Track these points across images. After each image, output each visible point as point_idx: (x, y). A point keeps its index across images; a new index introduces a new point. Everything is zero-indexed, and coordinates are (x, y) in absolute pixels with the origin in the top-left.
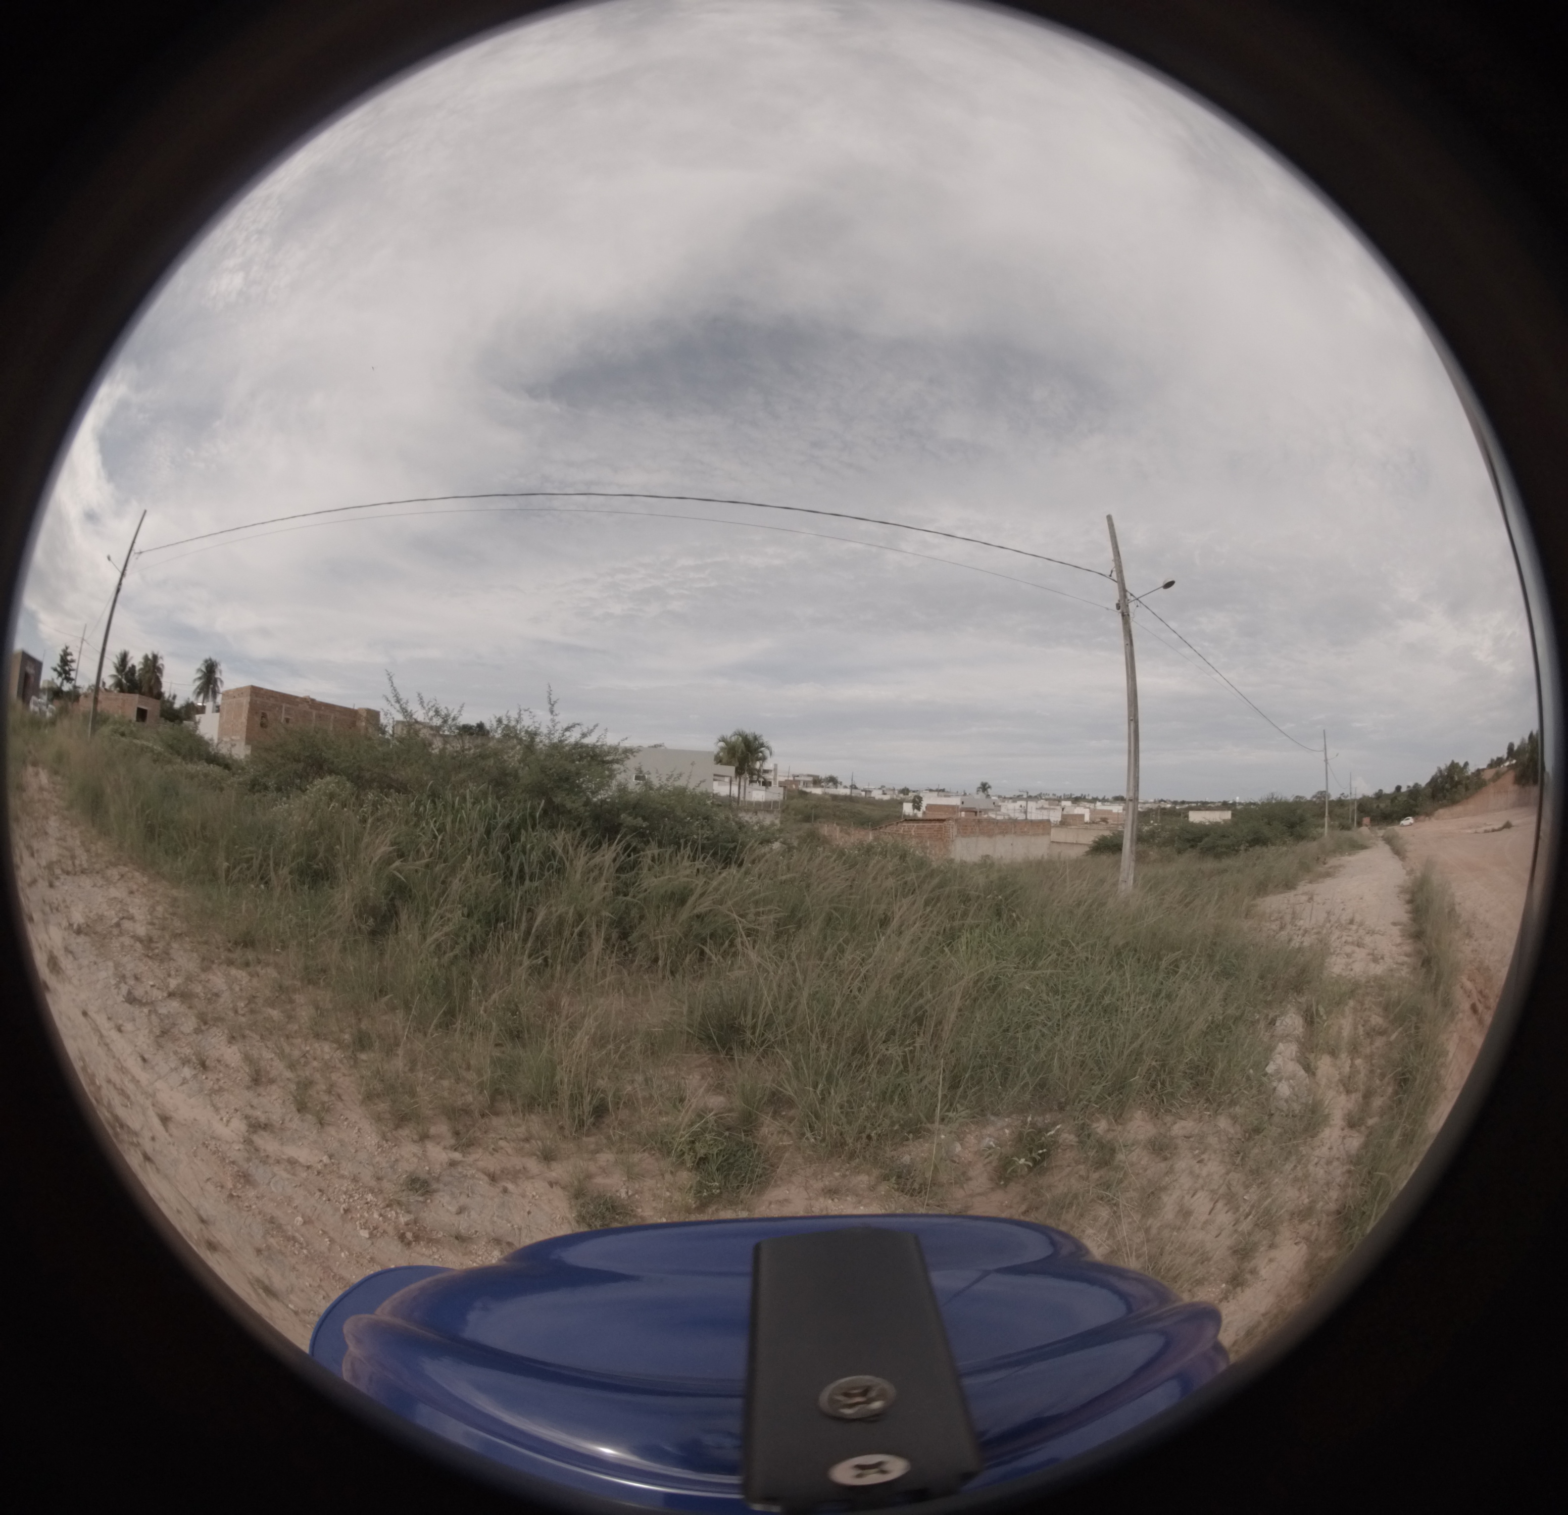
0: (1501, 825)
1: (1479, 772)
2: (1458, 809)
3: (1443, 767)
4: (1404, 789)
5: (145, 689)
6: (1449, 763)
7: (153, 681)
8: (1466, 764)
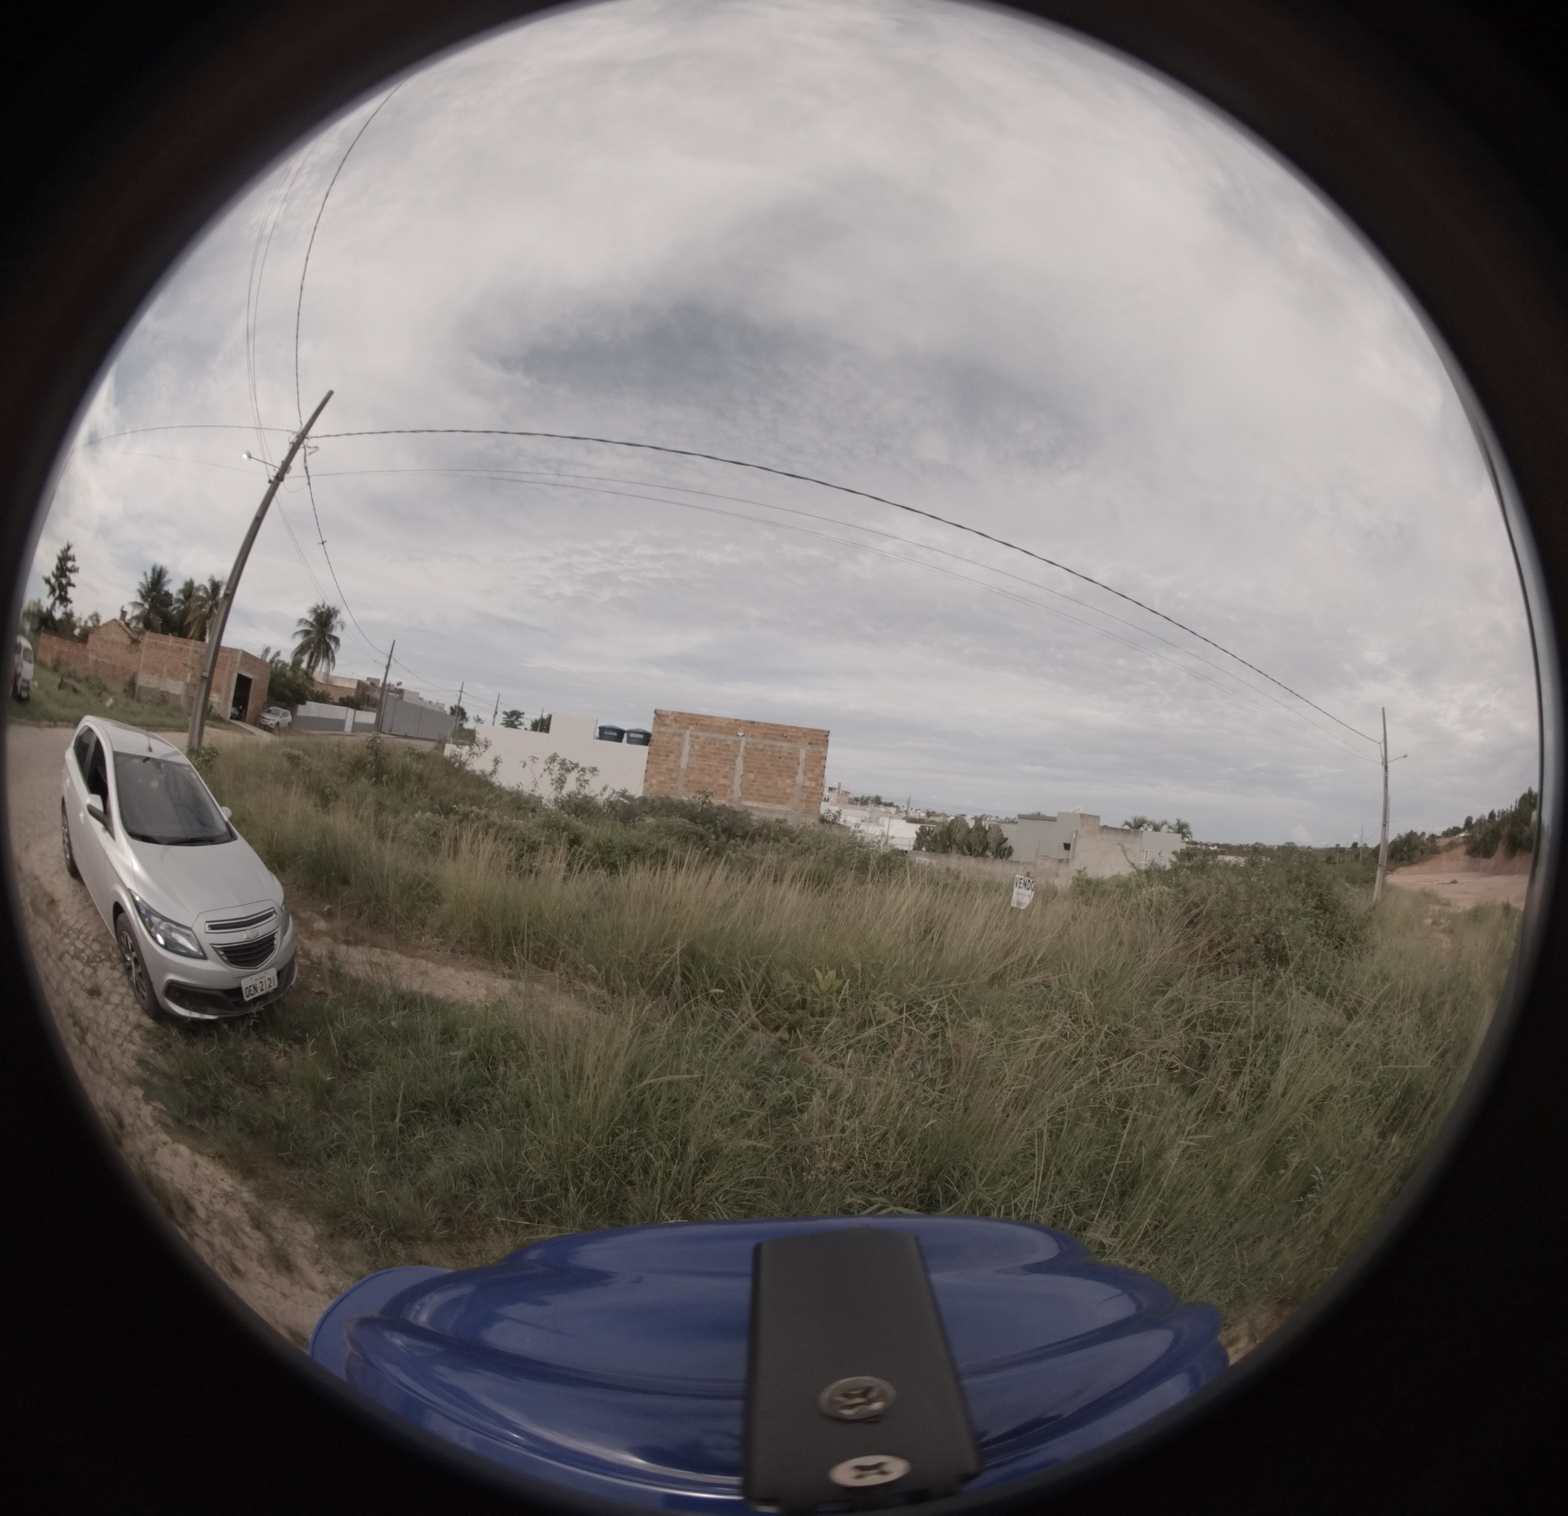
2: (1415, 868)
3: (1405, 833)
6: (1409, 831)
8: (1423, 834)
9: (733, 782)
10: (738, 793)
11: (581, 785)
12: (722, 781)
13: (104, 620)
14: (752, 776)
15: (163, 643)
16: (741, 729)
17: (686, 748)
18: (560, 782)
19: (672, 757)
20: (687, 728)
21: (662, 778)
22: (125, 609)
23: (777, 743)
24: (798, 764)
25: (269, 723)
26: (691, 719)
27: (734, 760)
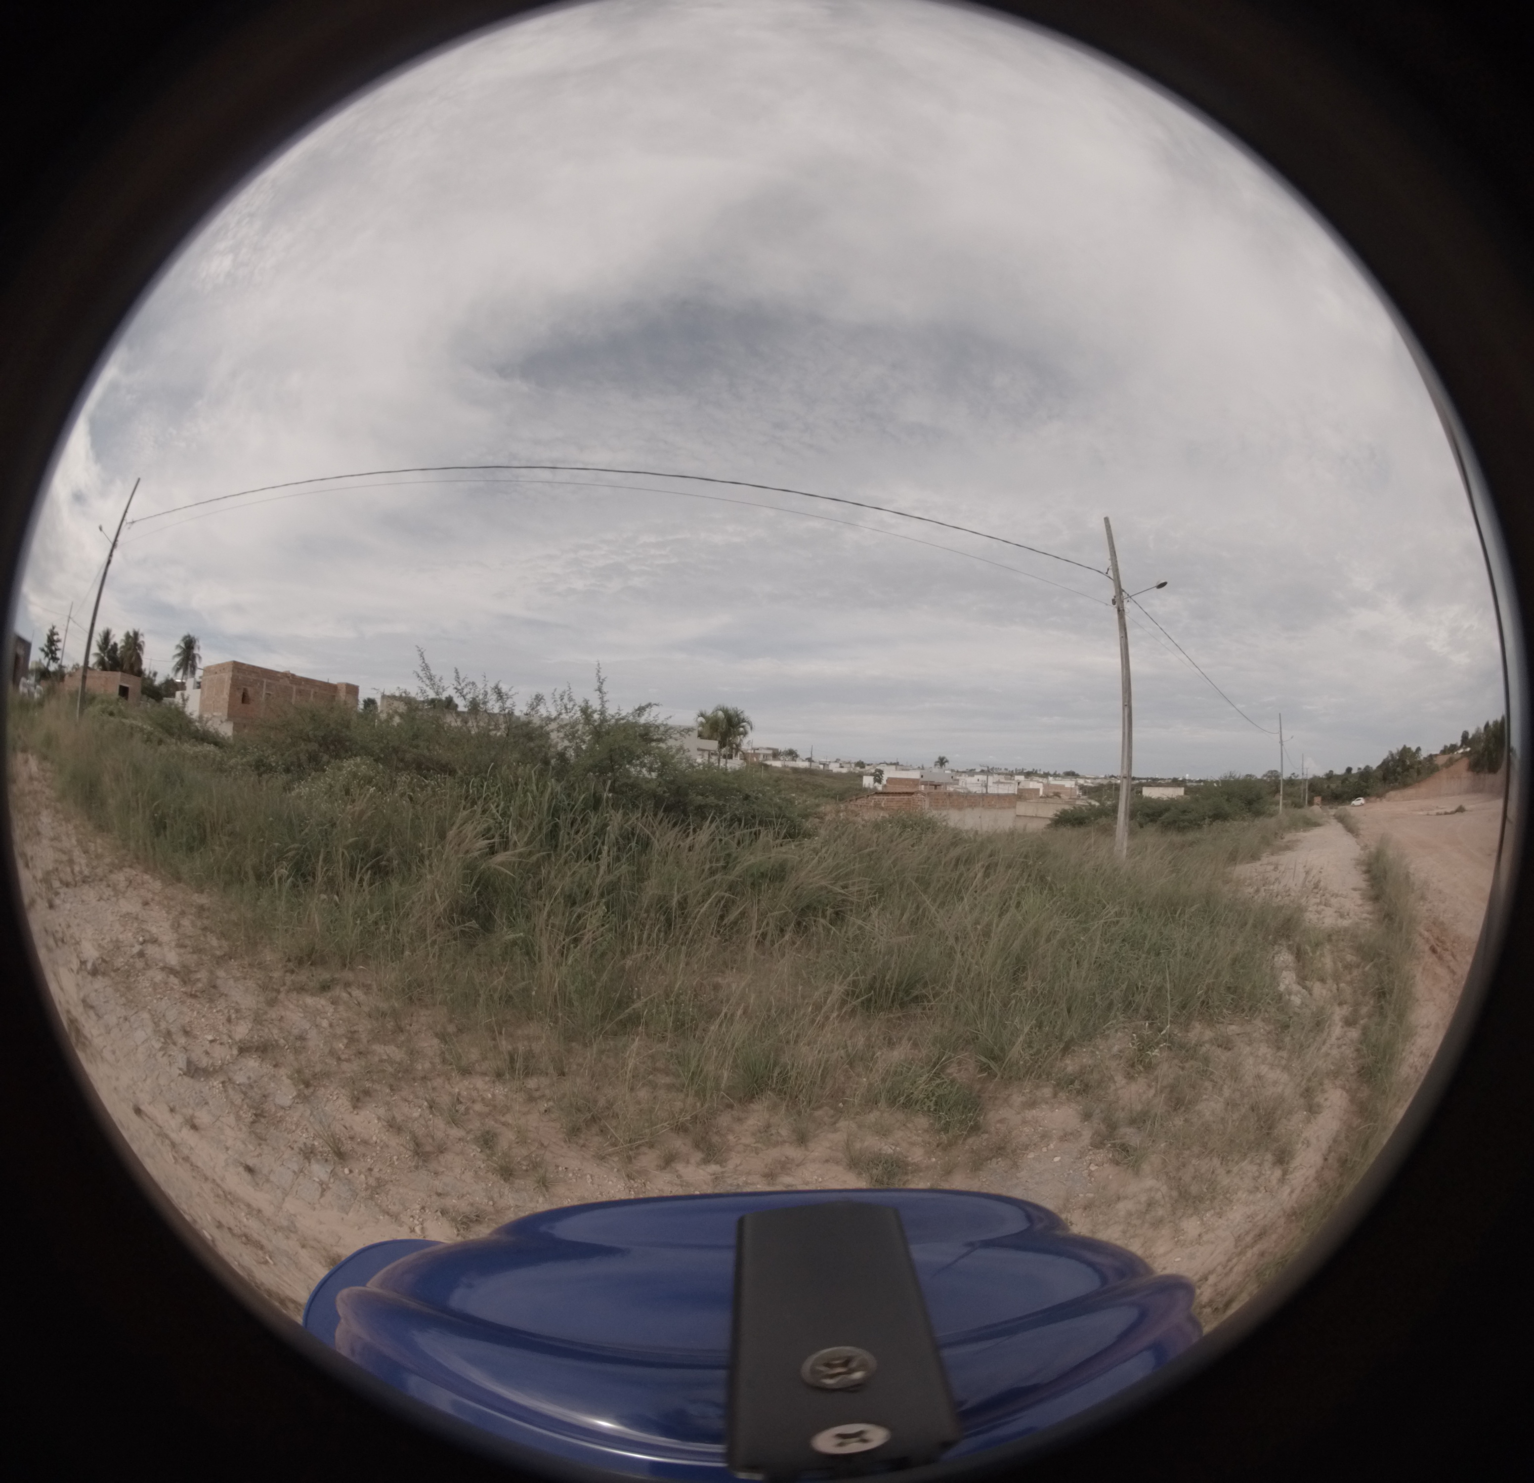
0: (1453, 809)
1: (1431, 757)
2: (1410, 792)
3: (1395, 751)
4: (1354, 771)
5: (126, 666)
6: (1400, 748)
7: (134, 658)
8: (1419, 749)
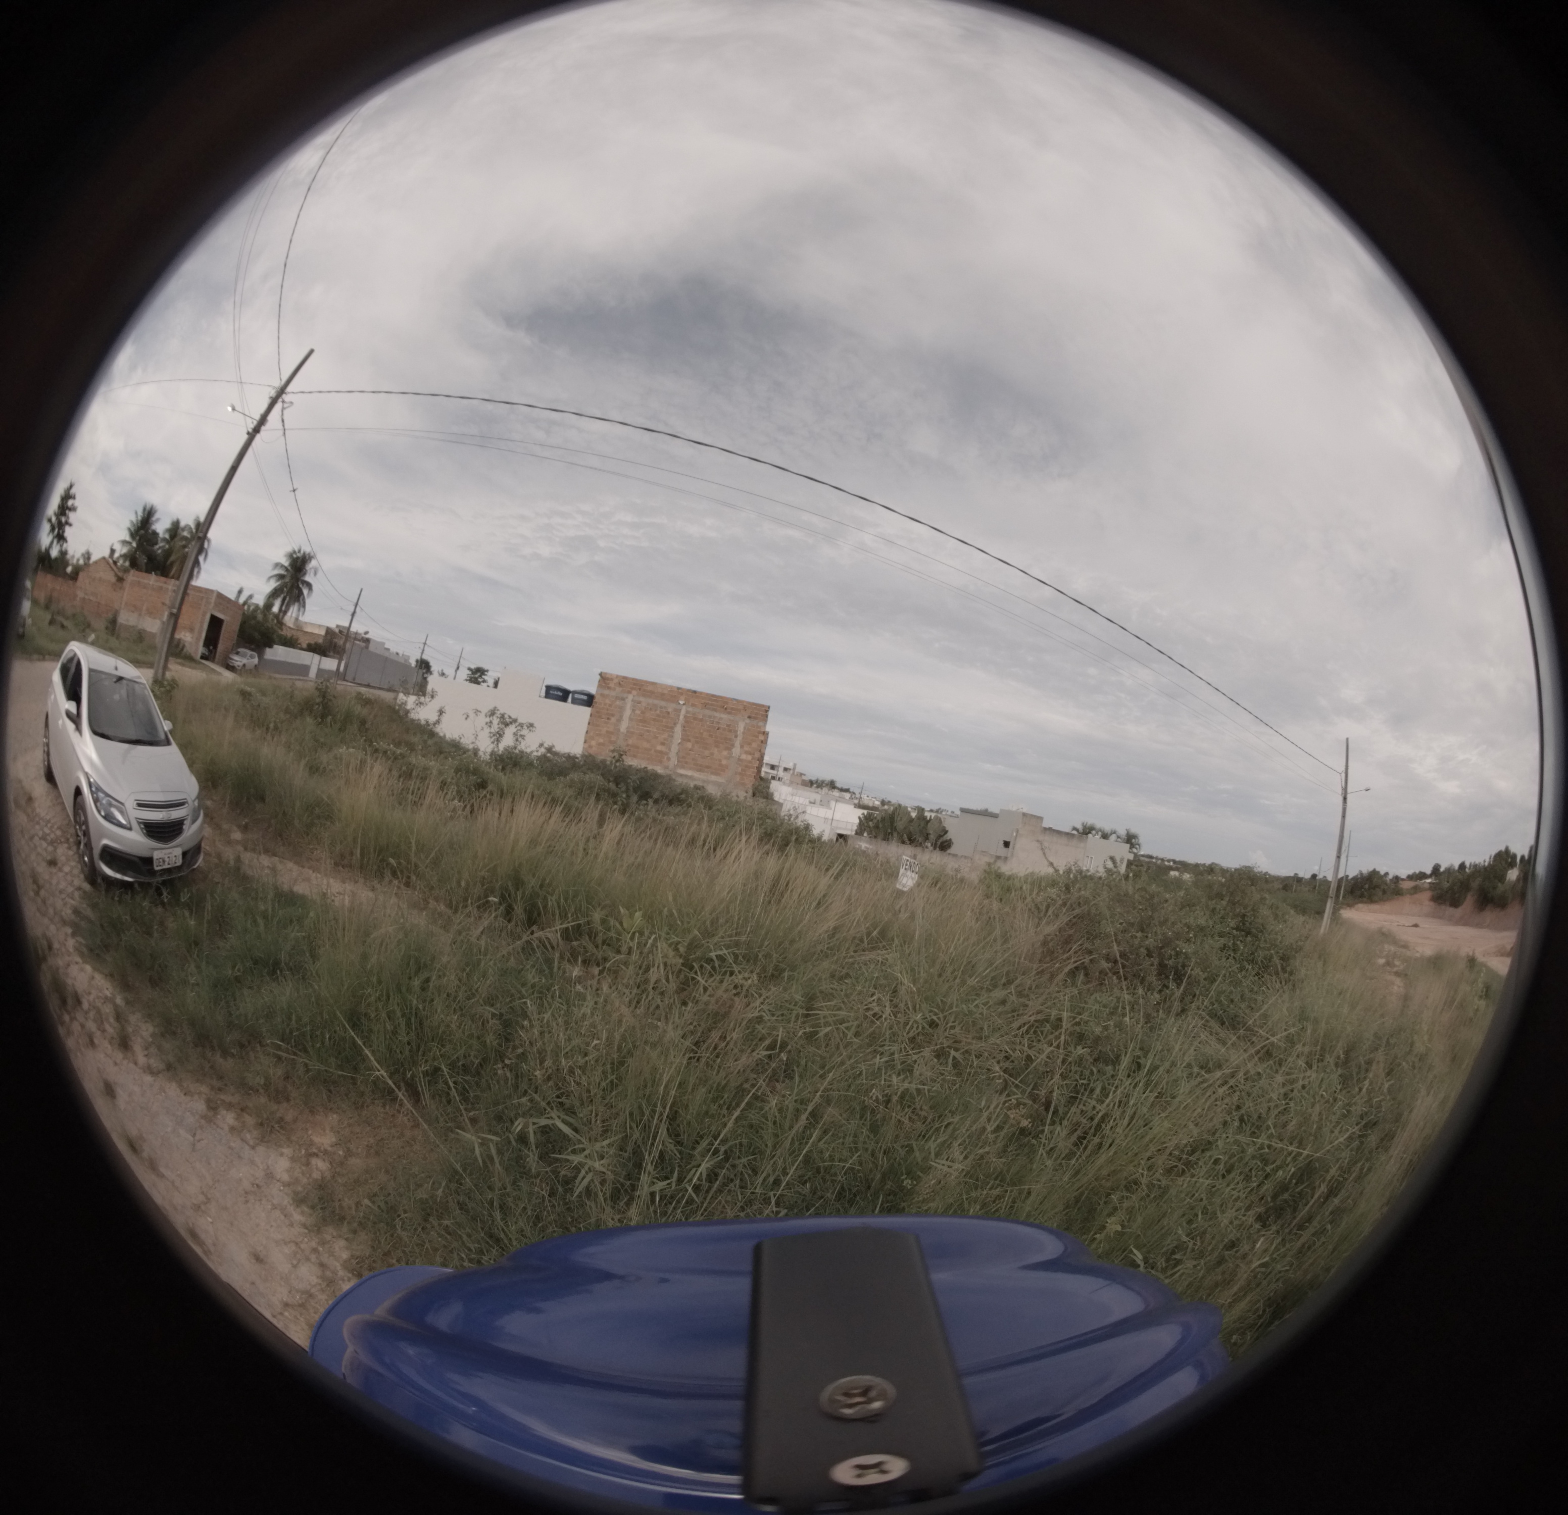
2: (1376, 907)
6: (1372, 869)
8: (1387, 872)
9: (670, 749)
10: (674, 761)
11: (517, 740)
12: (659, 748)
13: (94, 558)
14: (689, 745)
15: (146, 581)
16: (683, 697)
17: (628, 712)
18: (499, 736)
19: (613, 720)
20: (630, 692)
21: (601, 741)
22: (114, 547)
23: (717, 714)
24: (736, 736)
25: (236, 664)
26: (634, 684)
27: (672, 728)
